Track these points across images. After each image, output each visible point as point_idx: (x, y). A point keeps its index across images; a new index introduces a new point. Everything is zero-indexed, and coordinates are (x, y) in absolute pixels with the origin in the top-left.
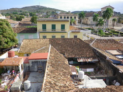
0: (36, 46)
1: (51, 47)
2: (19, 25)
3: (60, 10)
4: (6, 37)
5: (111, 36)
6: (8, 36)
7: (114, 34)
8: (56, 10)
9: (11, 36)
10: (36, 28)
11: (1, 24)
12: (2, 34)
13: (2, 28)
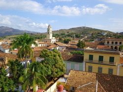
0: (82, 80)
1: (98, 84)
2: (66, 49)
3: (106, 31)
4: (57, 68)
6: (58, 66)
8: (102, 31)
9: (61, 67)
10: (83, 57)
11: (55, 56)
12: (54, 65)
13: (55, 60)
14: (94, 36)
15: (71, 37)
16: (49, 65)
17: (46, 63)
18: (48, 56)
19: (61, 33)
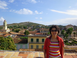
2: (17, 36)
3: (41, 25)
5: (74, 45)
6: (11, 47)
7: (75, 44)
9: (13, 48)
11: (8, 41)
12: (8, 47)
13: (9, 43)
14: (35, 27)
15: (21, 28)
16: (4, 47)
17: (2, 46)
18: (4, 41)
19: (14, 25)
